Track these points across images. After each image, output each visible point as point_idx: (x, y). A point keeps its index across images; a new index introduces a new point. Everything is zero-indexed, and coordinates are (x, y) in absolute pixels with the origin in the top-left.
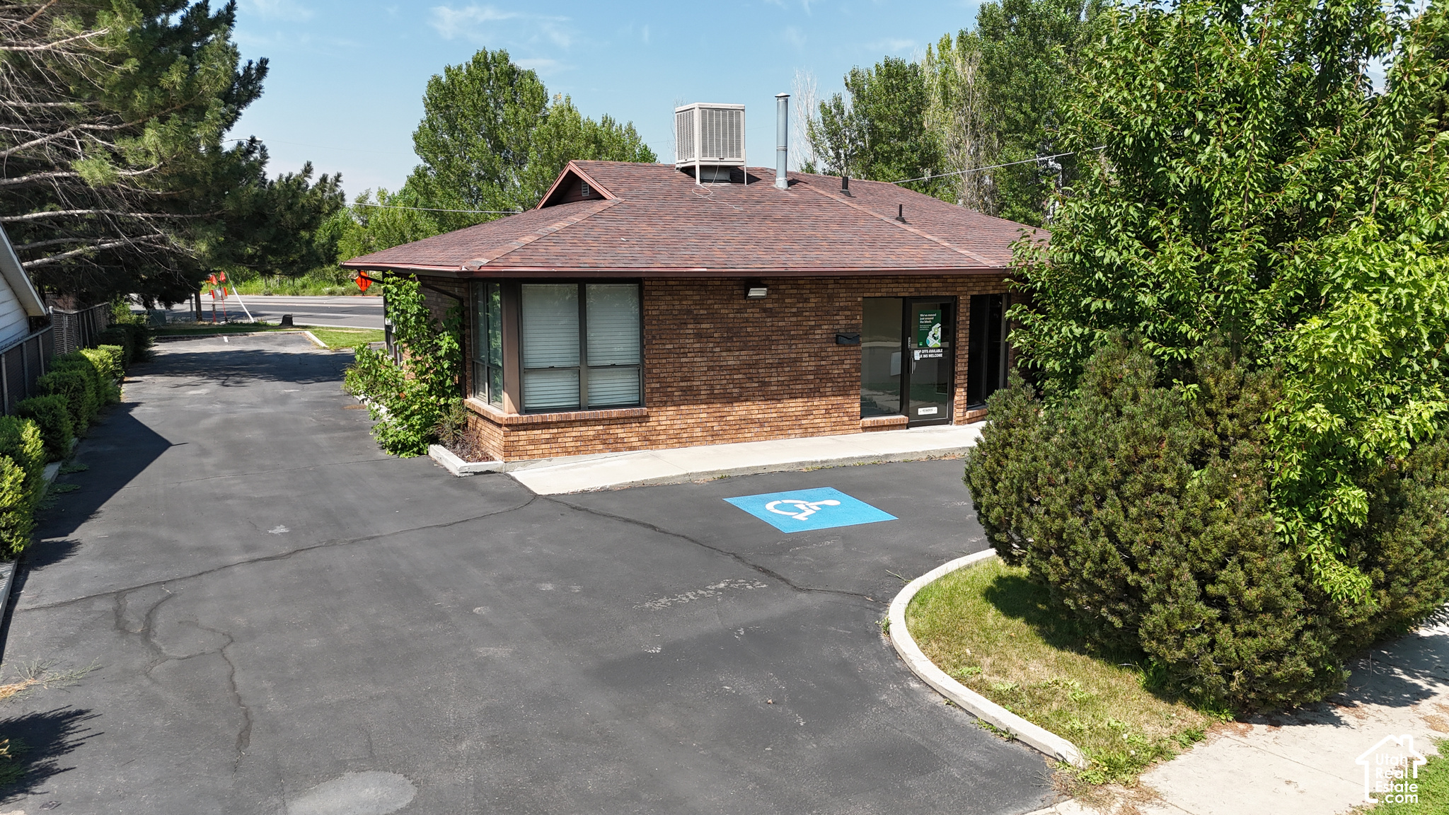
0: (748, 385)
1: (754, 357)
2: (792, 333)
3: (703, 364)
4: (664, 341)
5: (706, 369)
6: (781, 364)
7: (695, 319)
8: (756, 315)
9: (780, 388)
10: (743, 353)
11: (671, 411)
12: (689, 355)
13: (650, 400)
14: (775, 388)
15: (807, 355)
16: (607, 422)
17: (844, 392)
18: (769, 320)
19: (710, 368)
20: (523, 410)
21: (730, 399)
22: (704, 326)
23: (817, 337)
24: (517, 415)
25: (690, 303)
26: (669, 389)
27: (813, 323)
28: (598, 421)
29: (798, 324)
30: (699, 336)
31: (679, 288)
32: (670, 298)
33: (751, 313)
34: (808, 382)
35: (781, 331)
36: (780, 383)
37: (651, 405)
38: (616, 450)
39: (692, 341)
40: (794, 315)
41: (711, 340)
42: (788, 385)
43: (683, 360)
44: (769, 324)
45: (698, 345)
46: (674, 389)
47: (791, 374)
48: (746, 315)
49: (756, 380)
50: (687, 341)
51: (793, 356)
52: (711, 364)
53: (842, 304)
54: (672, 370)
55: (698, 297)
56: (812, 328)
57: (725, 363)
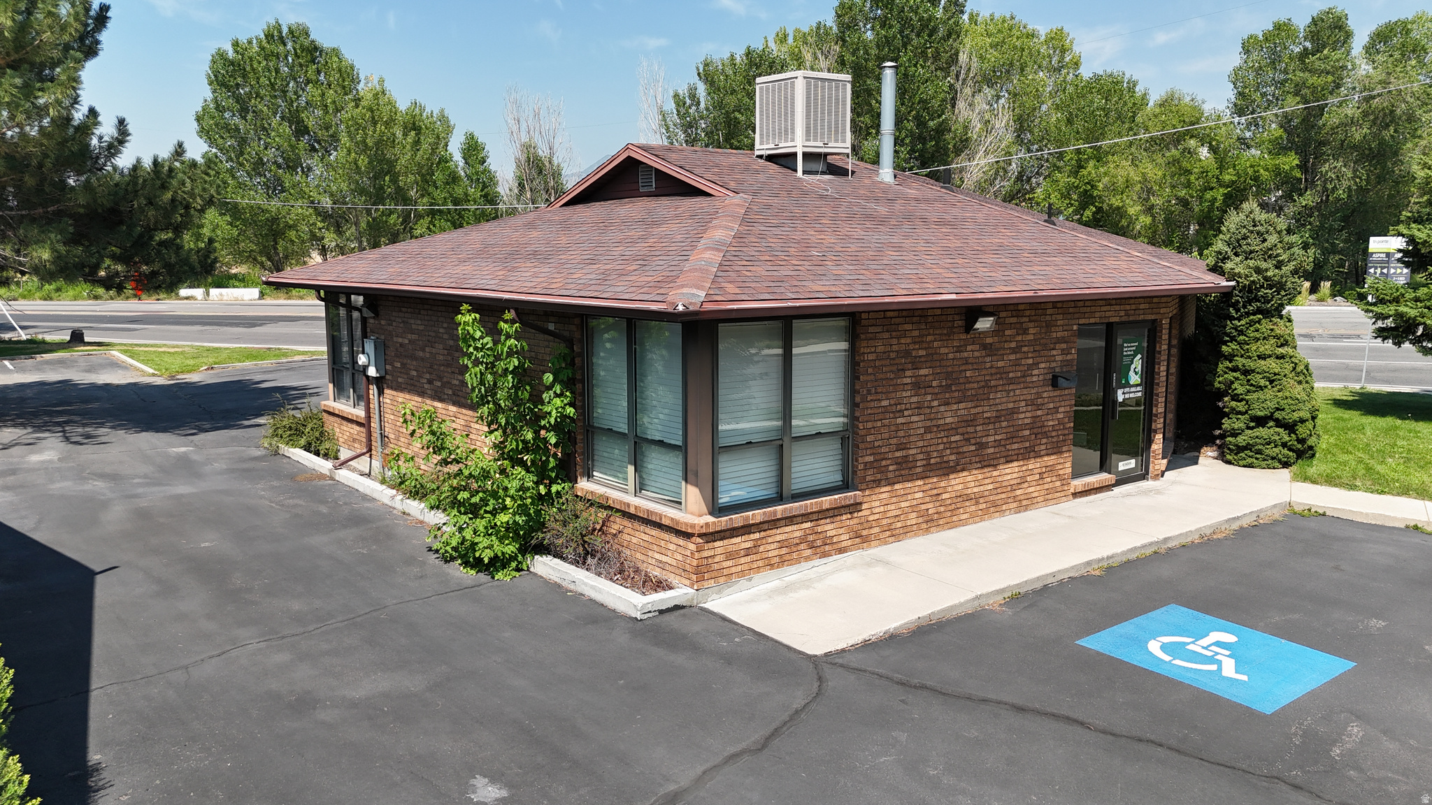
0: (965, 449)
1: (973, 411)
2: (1011, 375)
3: (920, 424)
4: (879, 397)
5: (922, 431)
6: (998, 419)
7: (913, 363)
8: (976, 354)
9: (997, 450)
10: (962, 406)
11: (884, 492)
12: (906, 413)
13: (863, 480)
14: (991, 450)
15: (1023, 404)
16: (815, 517)
17: (1056, 450)
18: (988, 359)
19: (928, 430)
20: (717, 509)
21: (946, 470)
22: (922, 372)
23: (1035, 379)
24: (710, 519)
25: (909, 340)
26: (884, 463)
27: (1030, 361)
28: (806, 517)
29: (1016, 363)
30: (918, 386)
31: (897, 320)
32: (886, 335)
33: (972, 352)
34: (1024, 438)
35: (1001, 373)
36: (998, 444)
37: (864, 486)
38: (825, 555)
39: (909, 393)
40: (1014, 351)
41: (929, 390)
42: (1005, 446)
43: (900, 420)
44: (988, 365)
45: (914, 399)
46: (889, 462)
47: (1009, 430)
48: (966, 354)
49: (973, 441)
50: (905, 394)
51: (1011, 405)
52: (928, 423)
53: (1059, 335)
54: (886, 436)
55: (916, 333)
56: (1030, 367)
57: (942, 422)
